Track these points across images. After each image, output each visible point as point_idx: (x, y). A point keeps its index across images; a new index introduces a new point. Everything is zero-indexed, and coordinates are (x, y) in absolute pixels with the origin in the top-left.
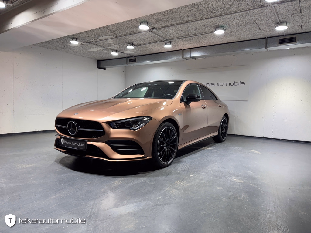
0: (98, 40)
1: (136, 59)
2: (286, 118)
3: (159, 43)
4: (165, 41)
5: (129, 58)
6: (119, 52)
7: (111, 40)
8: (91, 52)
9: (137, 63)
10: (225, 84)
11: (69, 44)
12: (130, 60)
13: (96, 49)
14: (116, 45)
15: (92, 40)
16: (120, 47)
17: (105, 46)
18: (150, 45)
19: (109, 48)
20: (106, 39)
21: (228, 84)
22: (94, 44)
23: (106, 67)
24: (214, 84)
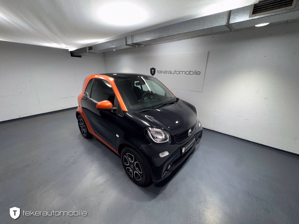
2: (241, 116)
10: (181, 73)
12: (89, 48)
21: (184, 73)
24: (171, 72)
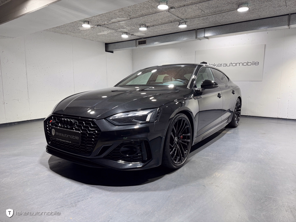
0: (110, 22)
1: (145, 41)
3: (173, 23)
4: (180, 21)
5: (138, 41)
6: (129, 34)
7: (123, 22)
8: (101, 35)
9: (147, 45)
10: (238, 64)
11: (80, 28)
13: (106, 32)
14: (128, 28)
15: (104, 23)
16: (131, 29)
17: (116, 29)
18: (163, 26)
19: (120, 30)
20: (119, 21)
22: (106, 27)
23: (114, 50)
24: (226, 65)
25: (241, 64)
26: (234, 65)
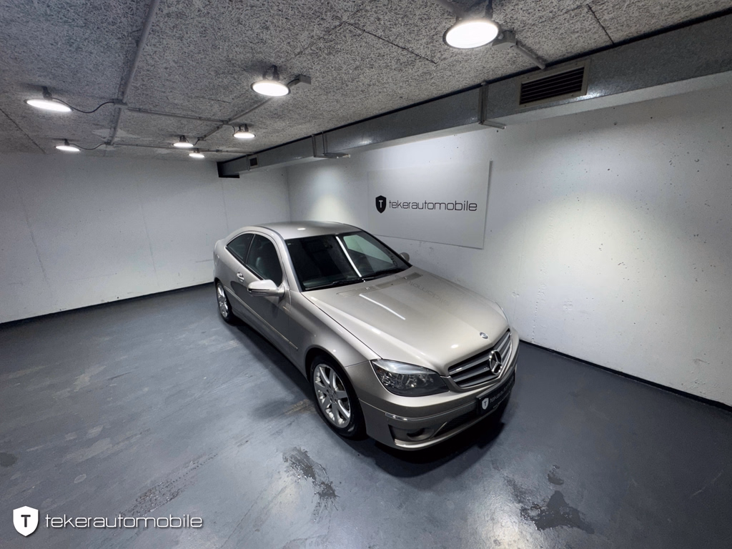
1: (256, 159)
2: (570, 303)
5: (250, 158)
9: (259, 167)
10: (437, 206)
12: (252, 160)
23: (240, 172)
24: (417, 205)
25: (443, 206)
26: (431, 206)
